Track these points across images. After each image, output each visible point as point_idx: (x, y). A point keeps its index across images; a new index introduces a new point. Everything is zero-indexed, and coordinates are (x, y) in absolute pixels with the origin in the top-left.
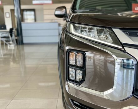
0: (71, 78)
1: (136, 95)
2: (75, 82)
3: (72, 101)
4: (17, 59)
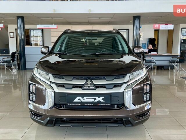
0: (31, 99)
1: (57, 107)
2: (32, 101)
3: (31, 112)
4: (18, 86)
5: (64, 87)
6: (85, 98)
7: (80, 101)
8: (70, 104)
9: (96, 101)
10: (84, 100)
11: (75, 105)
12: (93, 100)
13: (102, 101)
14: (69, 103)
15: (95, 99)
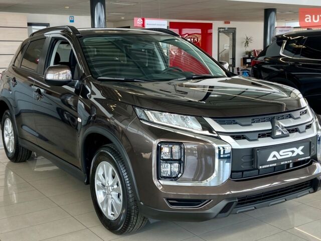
5: (244, 138)
6: (281, 152)
7: (275, 159)
8: (263, 167)
9: (295, 154)
10: (281, 156)
11: (270, 167)
12: (290, 155)
13: (301, 153)
14: (262, 165)
15: (293, 152)
